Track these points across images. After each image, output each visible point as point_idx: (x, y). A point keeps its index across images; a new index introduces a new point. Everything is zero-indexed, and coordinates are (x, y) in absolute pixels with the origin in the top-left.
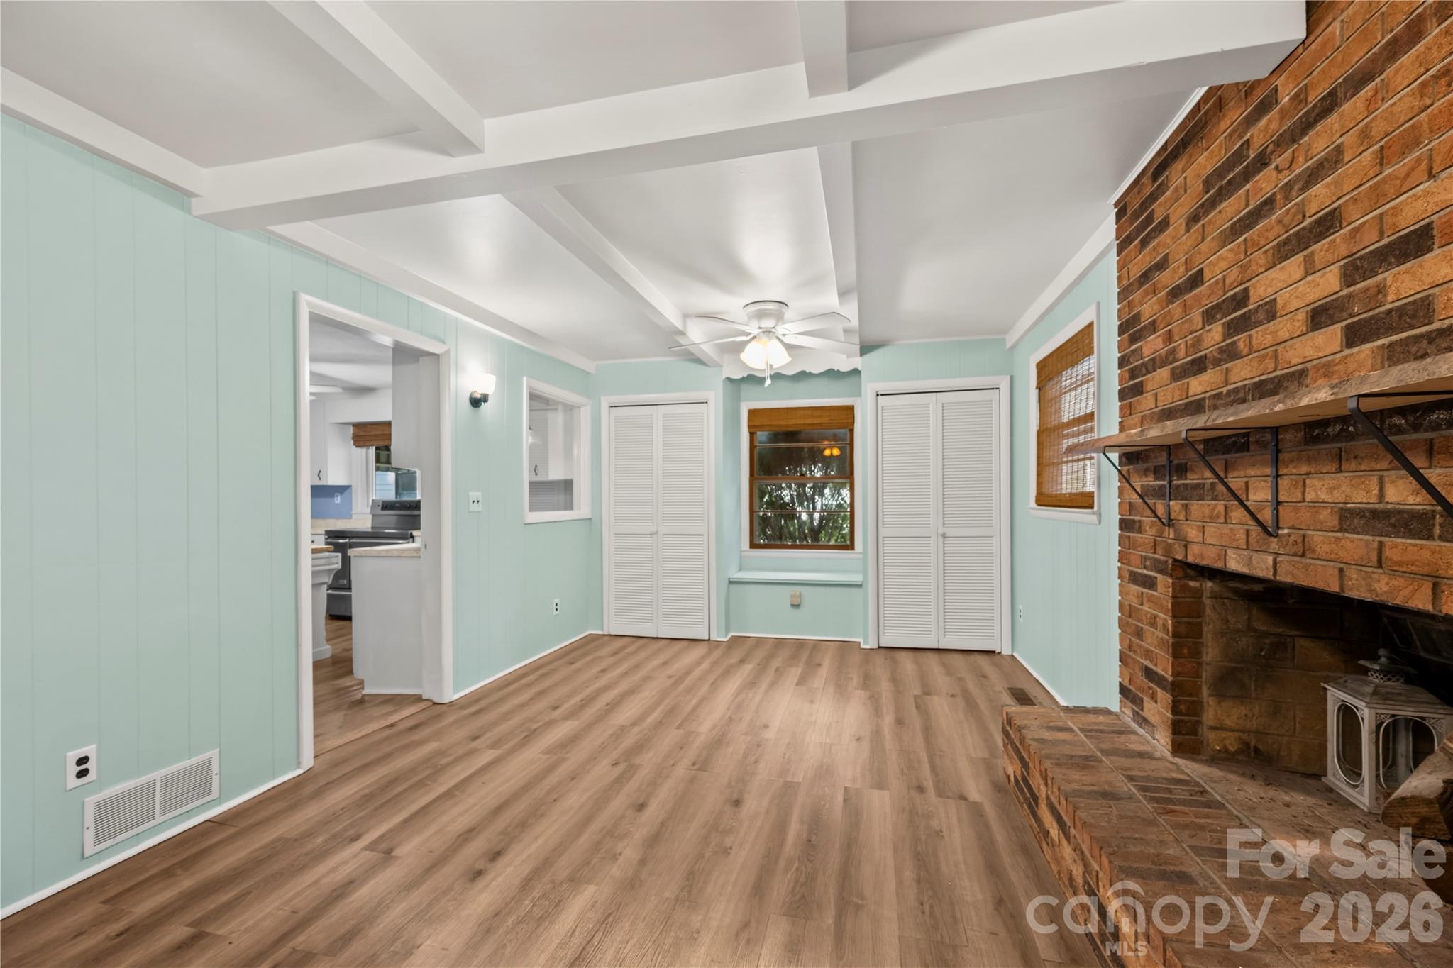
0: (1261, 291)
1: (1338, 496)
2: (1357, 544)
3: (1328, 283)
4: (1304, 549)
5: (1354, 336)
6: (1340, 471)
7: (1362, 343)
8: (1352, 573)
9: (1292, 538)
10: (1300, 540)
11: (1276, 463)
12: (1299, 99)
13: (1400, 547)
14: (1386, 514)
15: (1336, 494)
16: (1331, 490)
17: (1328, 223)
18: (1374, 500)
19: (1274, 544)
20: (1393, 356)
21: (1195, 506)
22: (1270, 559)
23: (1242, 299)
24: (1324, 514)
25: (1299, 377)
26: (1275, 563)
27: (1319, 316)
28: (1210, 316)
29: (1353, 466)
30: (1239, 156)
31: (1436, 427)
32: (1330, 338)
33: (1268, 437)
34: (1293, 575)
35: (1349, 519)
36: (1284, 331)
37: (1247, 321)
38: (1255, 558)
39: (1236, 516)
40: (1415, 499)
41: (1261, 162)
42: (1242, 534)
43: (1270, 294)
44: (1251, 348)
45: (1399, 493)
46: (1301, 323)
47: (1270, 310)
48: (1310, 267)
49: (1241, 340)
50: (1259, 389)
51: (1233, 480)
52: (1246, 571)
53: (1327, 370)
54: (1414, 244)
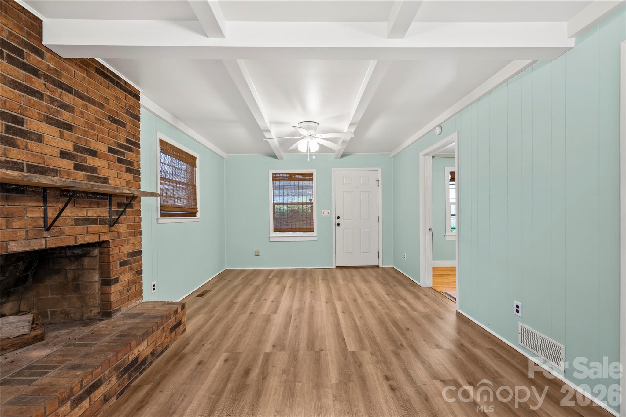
2: (80, 229)
3: (69, 147)
4: (62, 233)
5: (77, 167)
6: (74, 206)
7: (80, 171)
8: (79, 237)
9: (55, 230)
10: (59, 230)
11: (45, 201)
13: (92, 228)
14: (88, 219)
15: (73, 214)
16: (72, 212)
17: (69, 127)
18: (85, 215)
19: (46, 234)
20: (89, 178)
22: (43, 241)
23: (20, 122)
24: (69, 220)
25: (55, 172)
26: (46, 241)
27: (64, 155)
29: (78, 206)
31: (99, 199)
32: (67, 165)
33: (42, 190)
34: (55, 244)
35: (78, 221)
36: (48, 151)
37: (24, 134)
38: (33, 242)
39: (17, 224)
40: (95, 216)
41: (34, 72)
42: (22, 234)
43: (40, 131)
44: (26, 148)
45: (92, 213)
46: (57, 152)
47: (39, 139)
48: (62, 136)
49: (19, 140)
50: (33, 169)
51: (15, 206)
52: (27, 249)
53: (69, 174)
54: (93, 153)
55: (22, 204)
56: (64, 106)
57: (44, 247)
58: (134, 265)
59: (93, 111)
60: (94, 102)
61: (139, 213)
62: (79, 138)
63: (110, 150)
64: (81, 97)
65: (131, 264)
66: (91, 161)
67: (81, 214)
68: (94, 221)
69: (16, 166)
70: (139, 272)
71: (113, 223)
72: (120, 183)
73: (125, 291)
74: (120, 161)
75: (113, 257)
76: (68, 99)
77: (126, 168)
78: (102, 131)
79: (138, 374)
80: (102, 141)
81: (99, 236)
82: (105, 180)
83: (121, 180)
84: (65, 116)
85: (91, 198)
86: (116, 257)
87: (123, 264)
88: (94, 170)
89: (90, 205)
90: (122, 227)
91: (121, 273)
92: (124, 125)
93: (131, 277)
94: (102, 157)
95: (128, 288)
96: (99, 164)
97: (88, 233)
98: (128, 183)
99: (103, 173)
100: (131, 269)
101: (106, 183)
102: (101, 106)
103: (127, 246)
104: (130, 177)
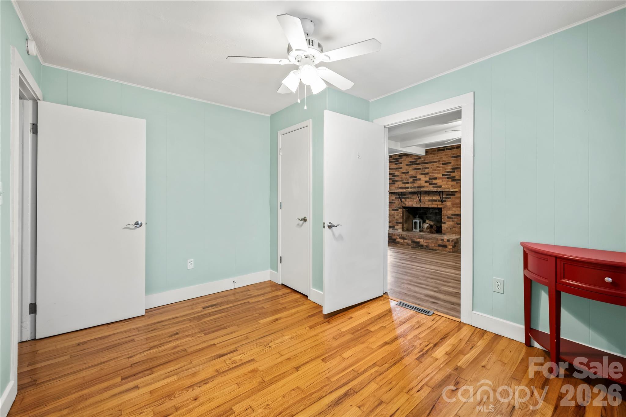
0: (419, 177)
1: (428, 198)
2: (430, 203)
3: (427, 179)
4: (424, 203)
5: (430, 184)
8: (430, 205)
11: (421, 195)
12: (424, 160)
13: (434, 203)
14: (433, 200)
17: (427, 174)
19: (420, 203)
20: (434, 187)
21: (407, 200)
22: (420, 205)
23: (416, 177)
24: (427, 200)
25: (424, 187)
27: (426, 182)
28: (410, 177)
29: (430, 196)
30: (416, 161)
31: (437, 193)
32: (427, 184)
33: (420, 192)
34: (422, 206)
35: (429, 200)
36: (422, 182)
37: (416, 180)
38: (418, 205)
39: (415, 201)
40: (436, 199)
41: (419, 164)
42: (415, 203)
43: (420, 178)
44: (417, 183)
45: (434, 198)
46: (424, 182)
47: (420, 179)
48: (425, 177)
49: (416, 181)
50: (418, 187)
51: (414, 197)
52: (416, 206)
53: (427, 187)
54: (436, 178)
56: (426, 168)
57: (420, 206)
58: (456, 220)
59: (436, 165)
60: (436, 162)
61: (460, 198)
62: (431, 175)
63: (443, 175)
64: (431, 163)
65: (453, 218)
66: (435, 181)
67: (431, 198)
68: (435, 201)
69: (415, 187)
70: (459, 224)
71: (442, 201)
72: (448, 186)
73: (449, 229)
74: (448, 178)
75: (443, 214)
76: (427, 166)
77: (452, 180)
78: (439, 170)
79: (419, 247)
80: (439, 173)
81: (437, 206)
82: (440, 187)
83: (448, 185)
84: (427, 171)
85: (434, 193)
86: (445, 214)
87: (448, 218)
88: (436, 184)
89: (434, 195)
90: (448, 203)
91: (447, 221)
92: (450, 163)
93: (453, 224)
94: (440, 178)
95: (451, 228)
96: (438, 182)
97: (433, 204)
98: (452, 186)
99: (439, 184)
100: (453, 221)
101: (441, 187)
102: (439, 161)
103: (451, 211)
104: (454, 183)
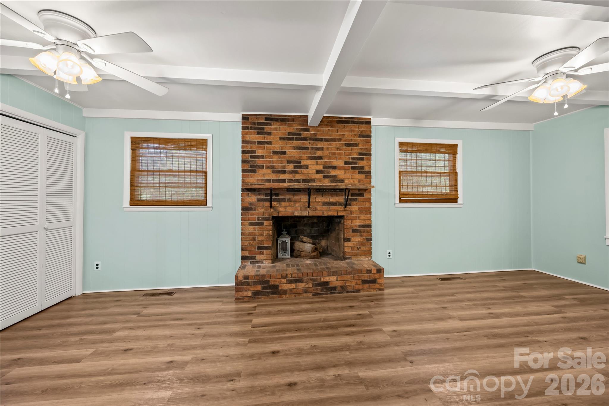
0: (305, 163)
1: (322, 201)
2: (325, 208)
3: (321, 167)
4: (316, 209)
5: (325, 177)
6: (323, 196)
7: (327, 178)
8: (325, 212)
9: (313, 208)
10: (314, 208)
11: (309, 195)
12: (315, 134)
13: (332, 208)
14: (331, 203)
15: (322, 200)
16: (321, 200)
17: (320, 158)
18: (329, 201)
19: (308, 209)
20: (332, 182)
21: (283, 203)
22: (307, 212)
23: (300, 162)
24: (320, 204)
25: (314, 181)
26: (309, 212)
27: (318, 172)
28: (289, 162)
29: (325, 196)
30: (299, 134)
31: (337, 192)
32: (319, 176)
33: (308, 190)
34: (312, 214)
35: (324, 204)
36: (310, 172)
37: (301, 167)
38: (303, 212)
39: (297, 205)
40: (334, 201)
41: (305, 139)
42: (299, 208)
43: (307, 164)
44: (302, 173)
45: (332, 200)
46: (314, 172)
47: (307, 167)
48: (317, 163)
49: (299, 170)
50: (304, 181)
51: (296, 198)
52: (301, 215)
53: (320, 181)
54: (334, 168)
55: (299, 196)
56: (318, 149)
57: (307, 215)
58: (365, 234)
59: (334, 145)
60: (334, 140)
61: (369, 199)
62: (326, 162)
63: (346, 163)
64: (326, 140)
65: (361, 232)
66: (333, 172)
67: (327, 200)
68: (334, 204)
69: (298, 181)
70: (369, 239)
71: (346, 205)
72: (353, 181)
73: (356, 249)
74: (353, 168)
75: (347, 226)
76: (320, 144)
77: (359, 171)
78: (340, 154)
80: (340, 159)
81: (338, 212)
82: (342, 181)
83: (354, 180)
84: (319, 153)
85: (332, 192)
86: (349, 226)
87: (354, 231)
88: (335, 176)
89: (332, 196)
90: (354, 208)
91: (353, 237)
92: (356, 145)
93: (362, 240)
94: (340, 168)
95: (359, 247)
96: (338, 173)
97: (330, 210)
98: (359, 181)
99: (340, 177)
100: (361, 236)
101: (343, 183)
102: (340, 140)
103: (358, 221)
104: (362, 176)
